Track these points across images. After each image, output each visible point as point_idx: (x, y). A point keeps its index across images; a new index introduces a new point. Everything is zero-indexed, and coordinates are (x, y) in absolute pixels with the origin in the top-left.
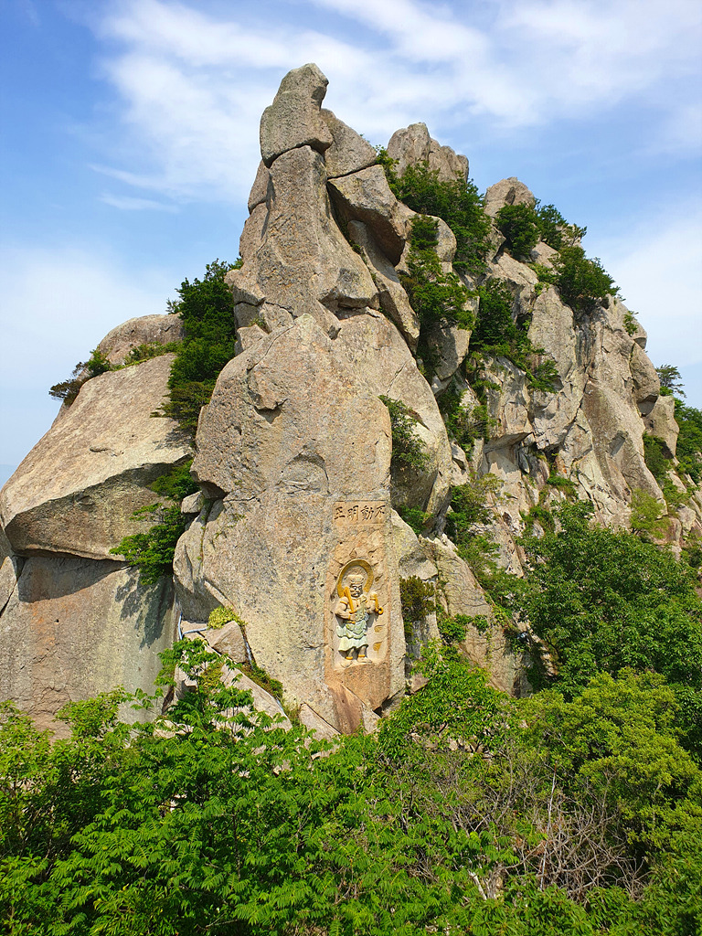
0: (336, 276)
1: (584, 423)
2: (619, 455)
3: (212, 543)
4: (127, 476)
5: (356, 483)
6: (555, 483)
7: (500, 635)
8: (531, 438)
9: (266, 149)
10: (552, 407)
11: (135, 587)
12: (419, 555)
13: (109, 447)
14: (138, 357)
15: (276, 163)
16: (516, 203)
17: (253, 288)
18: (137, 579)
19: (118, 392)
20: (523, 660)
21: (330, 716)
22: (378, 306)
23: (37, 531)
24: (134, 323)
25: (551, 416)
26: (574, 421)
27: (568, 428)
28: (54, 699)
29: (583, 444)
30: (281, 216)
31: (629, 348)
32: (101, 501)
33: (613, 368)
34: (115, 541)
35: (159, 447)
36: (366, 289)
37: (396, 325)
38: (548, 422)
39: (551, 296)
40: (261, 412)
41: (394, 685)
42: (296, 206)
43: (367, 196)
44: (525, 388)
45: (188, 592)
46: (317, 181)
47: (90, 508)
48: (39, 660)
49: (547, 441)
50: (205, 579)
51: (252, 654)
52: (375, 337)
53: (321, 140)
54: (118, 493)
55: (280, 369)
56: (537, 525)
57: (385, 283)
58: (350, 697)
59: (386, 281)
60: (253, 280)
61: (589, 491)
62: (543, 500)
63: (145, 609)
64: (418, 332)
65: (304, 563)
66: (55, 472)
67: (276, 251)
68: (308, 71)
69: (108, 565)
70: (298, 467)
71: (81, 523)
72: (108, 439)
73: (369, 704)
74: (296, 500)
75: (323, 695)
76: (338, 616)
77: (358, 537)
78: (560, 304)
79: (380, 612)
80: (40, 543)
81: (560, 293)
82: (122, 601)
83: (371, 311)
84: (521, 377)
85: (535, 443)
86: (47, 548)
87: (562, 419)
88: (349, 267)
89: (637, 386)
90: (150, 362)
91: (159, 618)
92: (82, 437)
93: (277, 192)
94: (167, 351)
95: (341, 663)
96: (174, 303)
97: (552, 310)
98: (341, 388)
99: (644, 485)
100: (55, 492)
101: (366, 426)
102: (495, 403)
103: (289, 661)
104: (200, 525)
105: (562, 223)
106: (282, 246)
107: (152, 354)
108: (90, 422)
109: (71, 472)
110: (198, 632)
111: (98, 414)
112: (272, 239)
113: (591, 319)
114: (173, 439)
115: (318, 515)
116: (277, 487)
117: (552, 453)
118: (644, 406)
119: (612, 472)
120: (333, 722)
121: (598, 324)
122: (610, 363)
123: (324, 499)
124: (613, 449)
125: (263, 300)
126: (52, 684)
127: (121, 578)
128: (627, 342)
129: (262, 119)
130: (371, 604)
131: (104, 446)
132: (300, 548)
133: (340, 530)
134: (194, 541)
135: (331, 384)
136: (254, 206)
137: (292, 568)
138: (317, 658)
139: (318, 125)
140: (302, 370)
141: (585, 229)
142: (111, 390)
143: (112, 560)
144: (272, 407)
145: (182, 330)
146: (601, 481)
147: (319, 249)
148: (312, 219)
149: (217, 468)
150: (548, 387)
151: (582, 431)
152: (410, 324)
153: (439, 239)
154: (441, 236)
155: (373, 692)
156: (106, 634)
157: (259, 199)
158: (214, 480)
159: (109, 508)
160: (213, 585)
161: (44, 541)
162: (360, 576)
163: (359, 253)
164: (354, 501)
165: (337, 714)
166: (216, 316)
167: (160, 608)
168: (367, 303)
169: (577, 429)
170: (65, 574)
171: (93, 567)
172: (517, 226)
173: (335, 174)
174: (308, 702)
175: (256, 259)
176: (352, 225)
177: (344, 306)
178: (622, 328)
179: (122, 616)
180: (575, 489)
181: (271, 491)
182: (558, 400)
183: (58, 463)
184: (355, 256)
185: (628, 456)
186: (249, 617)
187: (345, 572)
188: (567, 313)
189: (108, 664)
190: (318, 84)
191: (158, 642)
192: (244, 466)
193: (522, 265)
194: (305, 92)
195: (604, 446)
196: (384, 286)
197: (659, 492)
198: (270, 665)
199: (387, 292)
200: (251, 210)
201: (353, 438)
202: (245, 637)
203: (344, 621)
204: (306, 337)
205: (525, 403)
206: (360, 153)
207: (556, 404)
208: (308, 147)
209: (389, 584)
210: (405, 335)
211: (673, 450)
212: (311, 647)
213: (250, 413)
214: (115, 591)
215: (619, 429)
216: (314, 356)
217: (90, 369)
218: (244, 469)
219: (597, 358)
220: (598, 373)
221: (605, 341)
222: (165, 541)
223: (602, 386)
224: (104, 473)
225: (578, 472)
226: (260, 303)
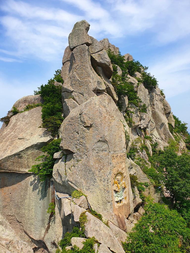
0: (96, 83)
1: (153, 121)
2: (162, 129)
3: (70, 169)
4: (32, 147)
5: (117, 148)
6: (146, 138)
7: (153, 188)
8: (140, 126)
9: (71, 45)
10: (144, 117)
11: (36, 181)
12: (131, 167)
13: (25, 137)
14: (28, 108)
15: (75, 50)
16: (130, 60)
17: (69, 87)
18: (37, 178)
19: (24, 120)
20: (161, 195)
21: (116, 223)
22: (106, 92)
23: (4, 166)
24: (25, 98)
25: (144, 119)
26: (150, 120)
27: (149, 122)
28: (10, 219)
29: (153, 127)
30: (78, 65)
31: (162, 100)
32: (24, 155)
33: (159, 106)
34: (29, 167)
35: (41, 137)
36: (103, 87)
37: (111, 97)
38: (143, 121)
39: (142, 86)
40: (85, 127)
41: (131, 209)
42: (82, 63)
43: (102, 59)
44: (138, 112)
45: (59, 184)
46: (88, 55)
47: (21, 157)
48: (5, 207)
49: (143, 126)
50: (68, 181)
51: (90, 206)
52: (107, 100)
53: (89, 43)
54: (29, 152)
55: (91, 114)
56: (144, 150)
57: (108, 85)
58: (121, 216)
59: (108, 84)
60: (69, 85)
61: (156, 139)
62: (144, 143)
63: (40, 188)
64: (118, 99)
65: (104, 175)
66: (7, 147)
67: (77, 76)
68: (83, 22)
69: (27, 175)
70: (99, 144)
71: (18, 162)
72: (24, 135)
73: (125, 217)
74: (99, 154)
75: (114, 217)
76: (115, 191)
77: (119, 165)
78: (145, 88)
79: (126, 187)
80: (4, 170)
81: (144, 85)
82: (32, 186)
83: (105, 93)
84: (138, 109)
85: (140, 127)
86: (7, 171)
87: (147, 120)
88: (99, 80)
89: (165, 110)
90: (32, 110)
91: (46, 191)
92: (14, 135)
93: (76, 58)
94: (37, 106)
95: (116, 205)
96: (36, 91)
97: (143, 90)
98: (110, 118)
99: (170, 137)
100: (9, 153)
101: (119, 130)
102: (132, 116)
103: (102, 207)
104: (63, 163)
105: (141, 66)
106: (78, 75)
107: (32, 107)
108: (16, 130)
109: (13, 146)
110: (67, 198)
111: (18, 127)
112: (75, 73)
113: (152, 92)
114: (45, 134)
115: (107, 159)
116: (92, 151)
117: (145, 129)
118: (167, 115)
119: (161, 134)
120: (117, 225)
121: (154, 93)
122: (158, 104)
123: (108, 154)
124: (161, 128)
125: (73, 91)
126: (10, 214)
127: (32, 178)
128: (162, 98)
129: (69, 36)
130: (123, 186)
131: (23, 137)
132: (103, 170)
133: (114, 163)
134: (61, 168)
135: (107, 117)
136: (65, 63)
137: (101, 177)
138: (111, 205)
139: (88, 38)
140: (98, 114)
141: (148, 67)
142: (21, 119)
143: (28, 173)
144: (89, 125)
145: (41, 100)
146: (158, 136)
147: (91, 75)
148: (88, 66)
149: (70, 145)
150: (144, 112)
151: (152, 123)
152: (115, 96)
153: (118, 71)
154: (118, 70)
155: (126, 213)
156: (28, 196)
157: (66, 60)
158: (69, 149)
159: (27, 157)
160: (72, 183)
161: (6, 169)
162: (120, 177)
163: (100, 76)
164: (117, 154)
165: (118, 222)
166: (53, 95)
167: (45, 187)
168: (104, 91)
169: (151, 123)
170: (12, 178)
171: (21, 176)
172: (131, 67)
173: (92, 53)
174: (110, 220)
175: (69, 78)
176: (97, 68)
177: (98, 92)
178: (160, 94)
179: (33, 190)
180: (152, 139)
181: (91, 152)
182: (146, 115)
183: (8, 143)
184: (99, 77)
185: (165, 129)
186: (87, 193)
187: (116, 177)
188: (147, 90)
189: (29, 206)
190: (87, 26)
191: (46, 198)
192: (81, 144)
193: (133, 78)
194: (83, 28)
195: (158, 127)
196: (108, 86)
197: (174, 139)
198: (96, 209)
199: (109, 87)
200: (63, 64)
201: (115, 134)
202: (87, 201)
203: (116, 192)
204: (97, 103)
205: (139, 116)
206: (99, 46)
207: (145, 116)
208: (85, 45)
209: (127, 178)
210: (114, 100)
211: (174, 126)
212: (109, 202)
213: (81, 127)
214: (30, 183)
215: (162, 122)
216: (101, 109)
217: (13, 113)
218: (80, 145)
219: (155, 103)
220: (155, 107)
221: (157, 98)
222: (47, 167)
223: (157, 110)
224: (24, 146)
225: (152, 134)
226: (72, 92)
